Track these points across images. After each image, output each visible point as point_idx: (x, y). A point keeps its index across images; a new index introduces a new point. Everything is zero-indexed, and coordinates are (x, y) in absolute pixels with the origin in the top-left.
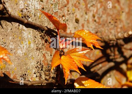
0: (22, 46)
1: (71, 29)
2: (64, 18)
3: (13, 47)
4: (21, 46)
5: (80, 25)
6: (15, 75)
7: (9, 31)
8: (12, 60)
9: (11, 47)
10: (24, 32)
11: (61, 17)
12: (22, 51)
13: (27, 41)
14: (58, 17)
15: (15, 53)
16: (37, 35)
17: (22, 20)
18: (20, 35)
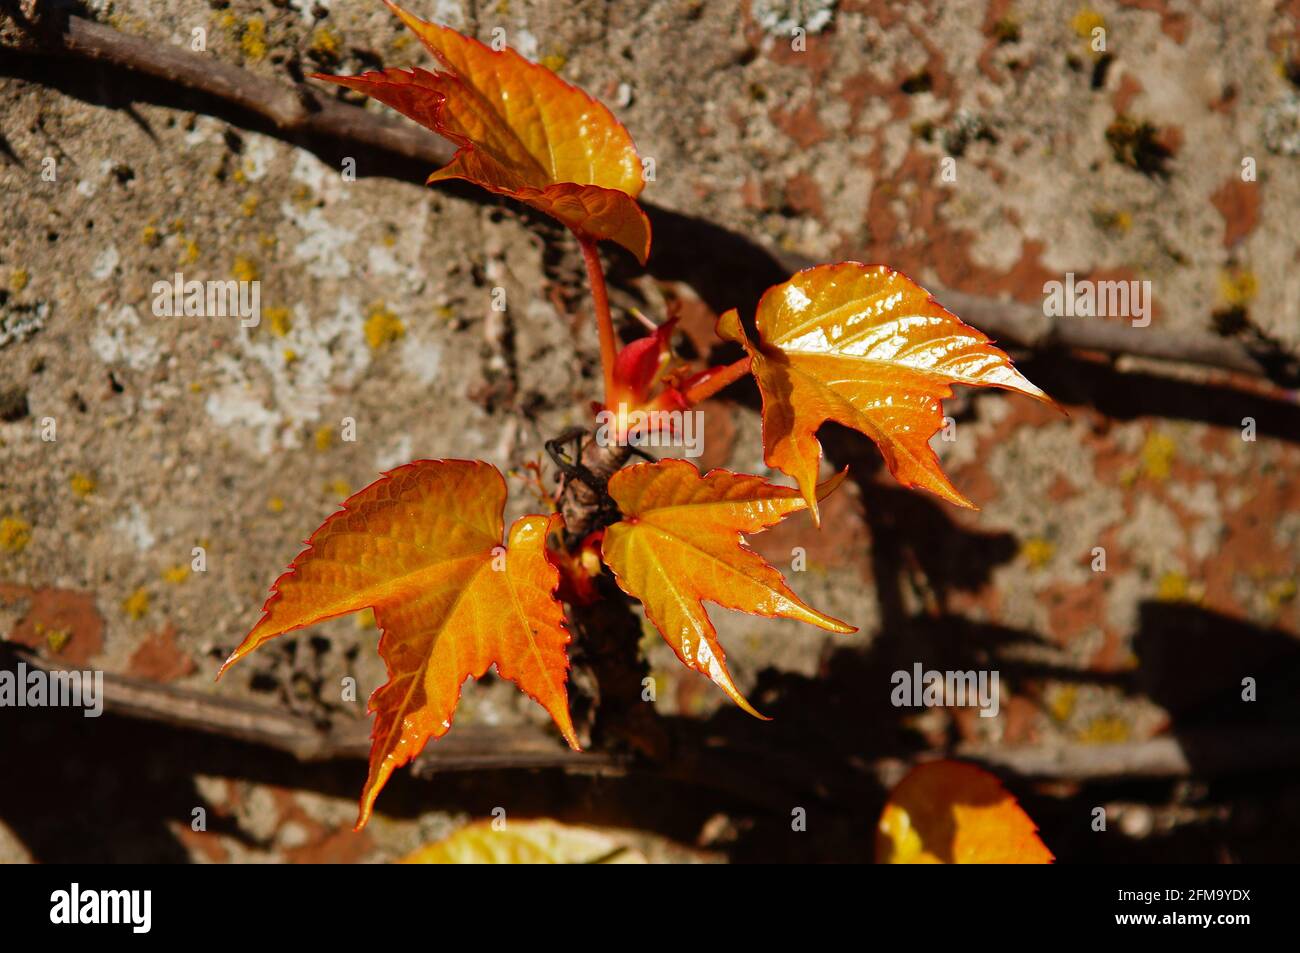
0: (272, 356)
1: (1032, 231)
2: (926, 106)
3: (141, 357)
4: (260, 351)
5: (1195, 190)
6: (175, 632)
7: (84, 189)
8: (123, 483)
9: (109, 356)
10: (313, 220)
11: (885, 94)
12: (271, 404)
13: (347, 306)
14: (836, 86)
15: (164, 417)
16: (501, 257)
17: (239, 93)
18: (254, 246)
